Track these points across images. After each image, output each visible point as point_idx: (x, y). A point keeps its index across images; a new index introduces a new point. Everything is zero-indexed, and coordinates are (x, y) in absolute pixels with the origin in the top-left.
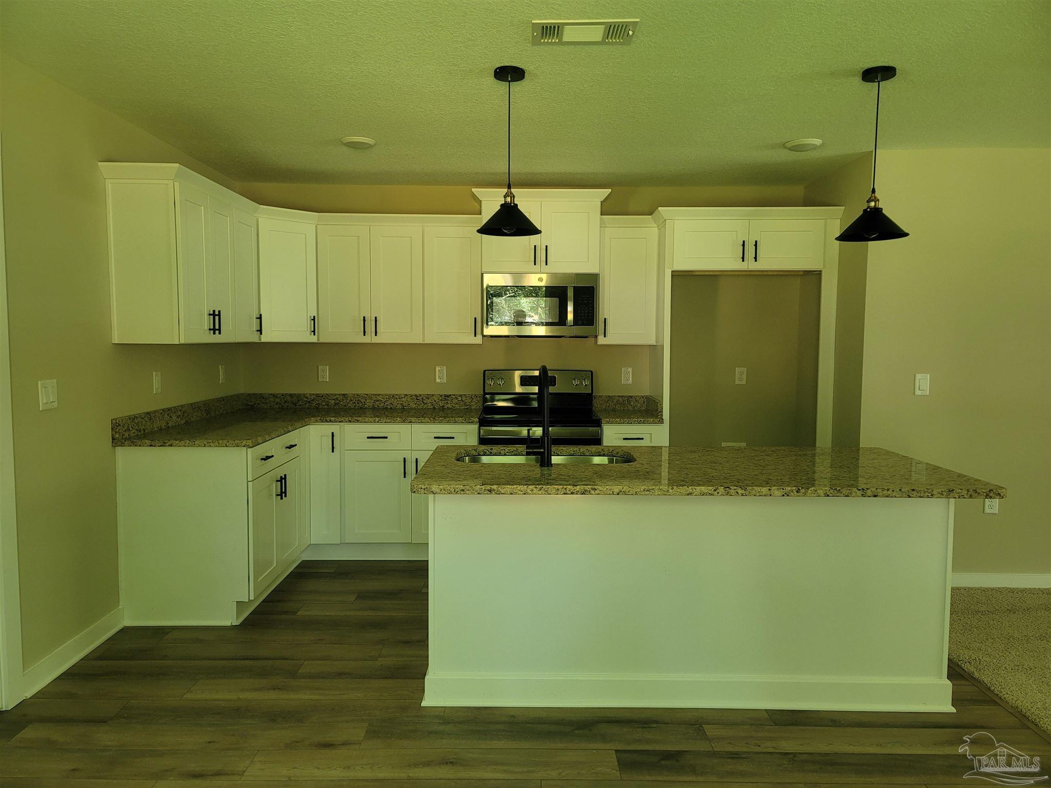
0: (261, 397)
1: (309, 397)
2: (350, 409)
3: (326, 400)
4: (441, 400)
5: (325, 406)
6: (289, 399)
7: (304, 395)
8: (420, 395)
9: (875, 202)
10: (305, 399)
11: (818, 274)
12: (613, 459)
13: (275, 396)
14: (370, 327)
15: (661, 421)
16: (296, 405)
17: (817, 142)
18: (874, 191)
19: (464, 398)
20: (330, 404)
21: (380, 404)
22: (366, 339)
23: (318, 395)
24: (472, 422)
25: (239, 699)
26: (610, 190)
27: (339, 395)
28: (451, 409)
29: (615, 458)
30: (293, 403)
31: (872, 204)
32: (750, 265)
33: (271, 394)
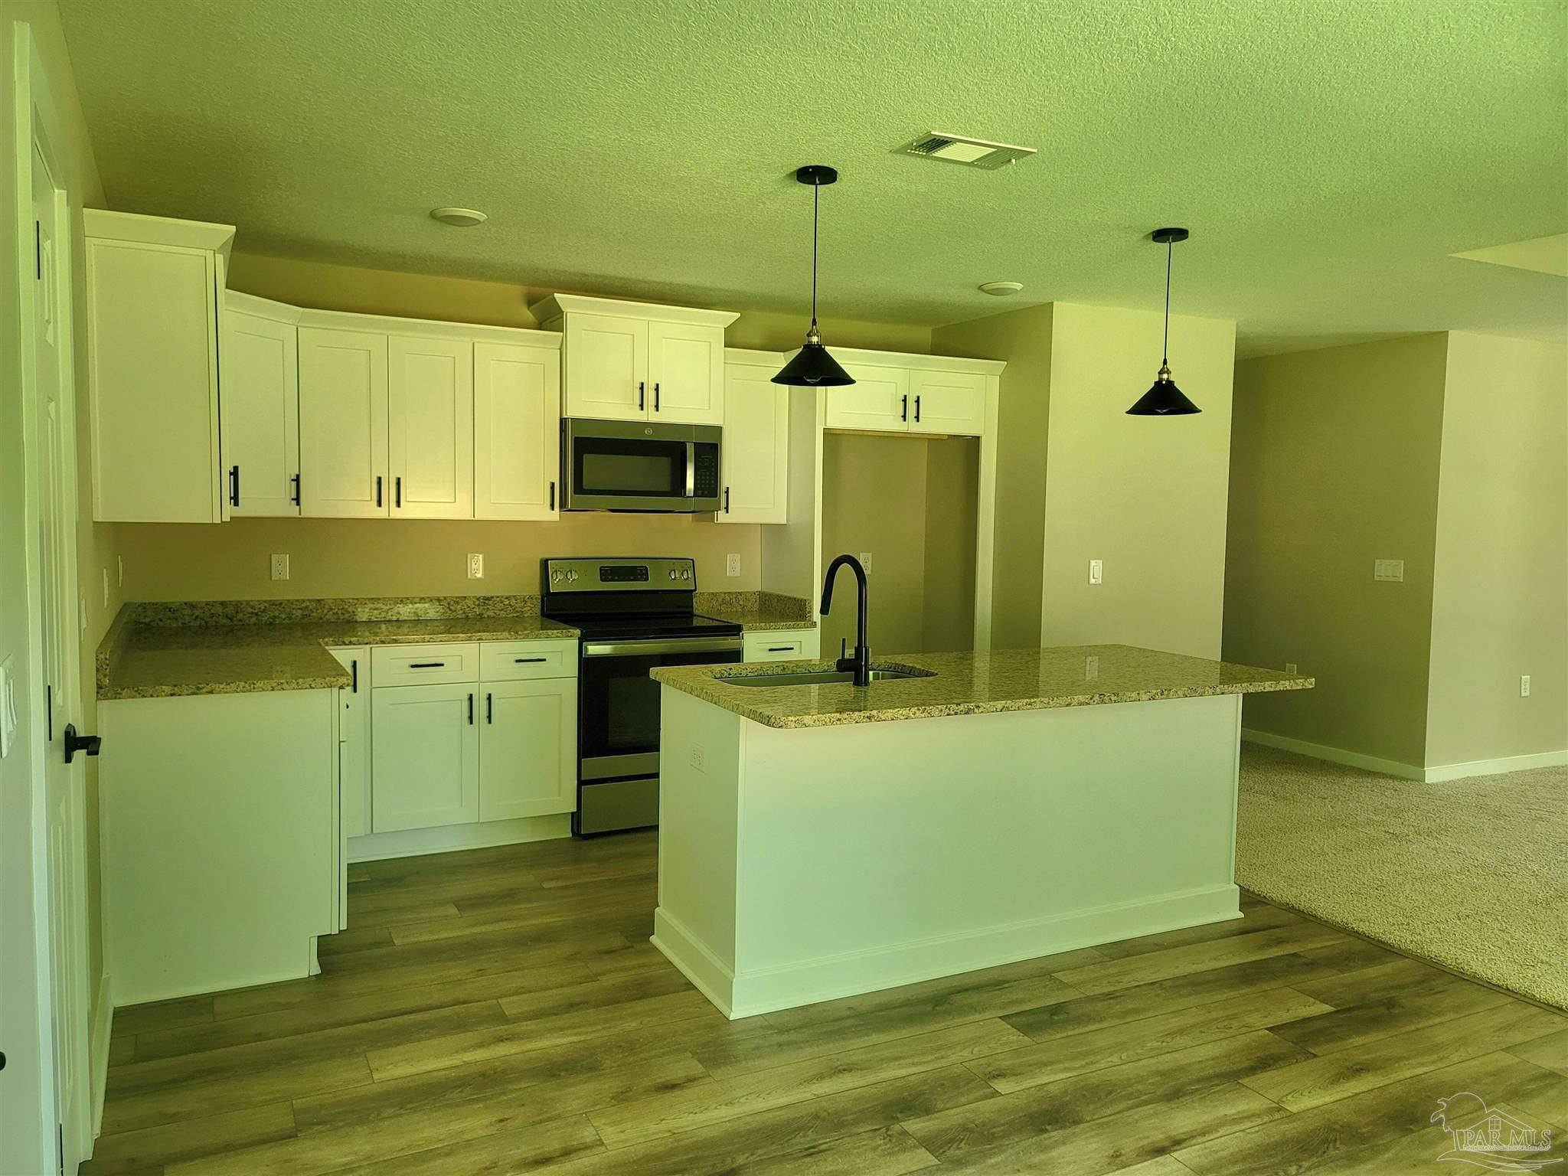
0: (165, 609)
1: (258, 607)
2: (329, 623)
3: (288, 610)
4: (479, 605)
5: (284, 619)
6: (220, 610)
7: (248, 603)
8: (445, 598)
9: (1168, 374)
10: (250, 610)
11: (976, 440)
12: (879, 673)
13: (192, 606)
14: (388, 492)
15: (814, 625)
16: (231, 620)
17: (1018, 286)
18: (1165, 362)
19: (513, 601)
20: (293, 616)
21: (380, 614)
22: (381, 513)
23: (273, 603)
24: (571, 636)
25: (466, 1063)
26: (738, 315)
27: (311, 600)
28: (493, 617)
29: (881, 672)
30: (227, 616)
31: (1165, 376)
32: (912, 427)
33: (185, 603)
